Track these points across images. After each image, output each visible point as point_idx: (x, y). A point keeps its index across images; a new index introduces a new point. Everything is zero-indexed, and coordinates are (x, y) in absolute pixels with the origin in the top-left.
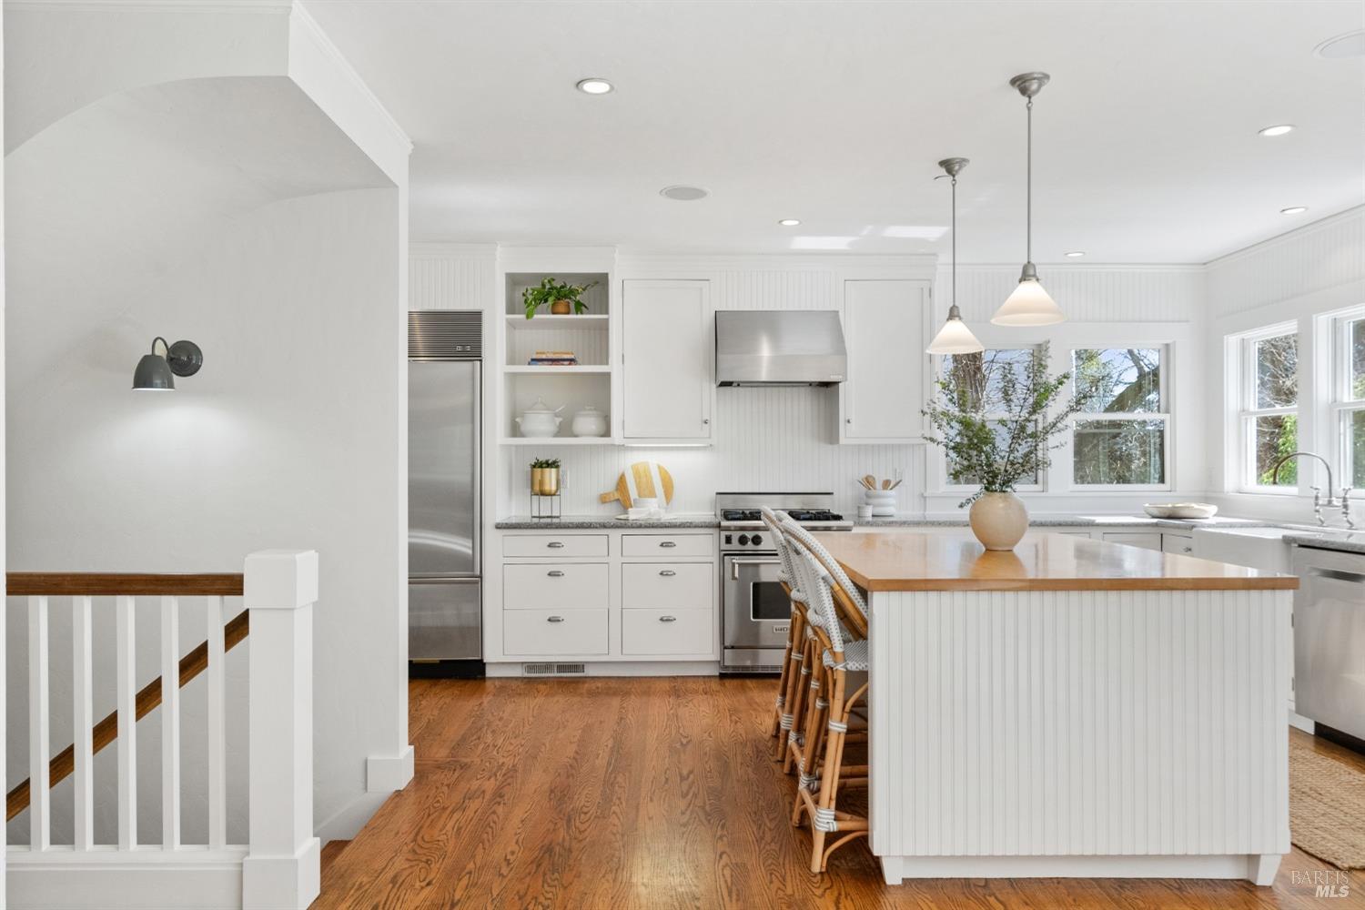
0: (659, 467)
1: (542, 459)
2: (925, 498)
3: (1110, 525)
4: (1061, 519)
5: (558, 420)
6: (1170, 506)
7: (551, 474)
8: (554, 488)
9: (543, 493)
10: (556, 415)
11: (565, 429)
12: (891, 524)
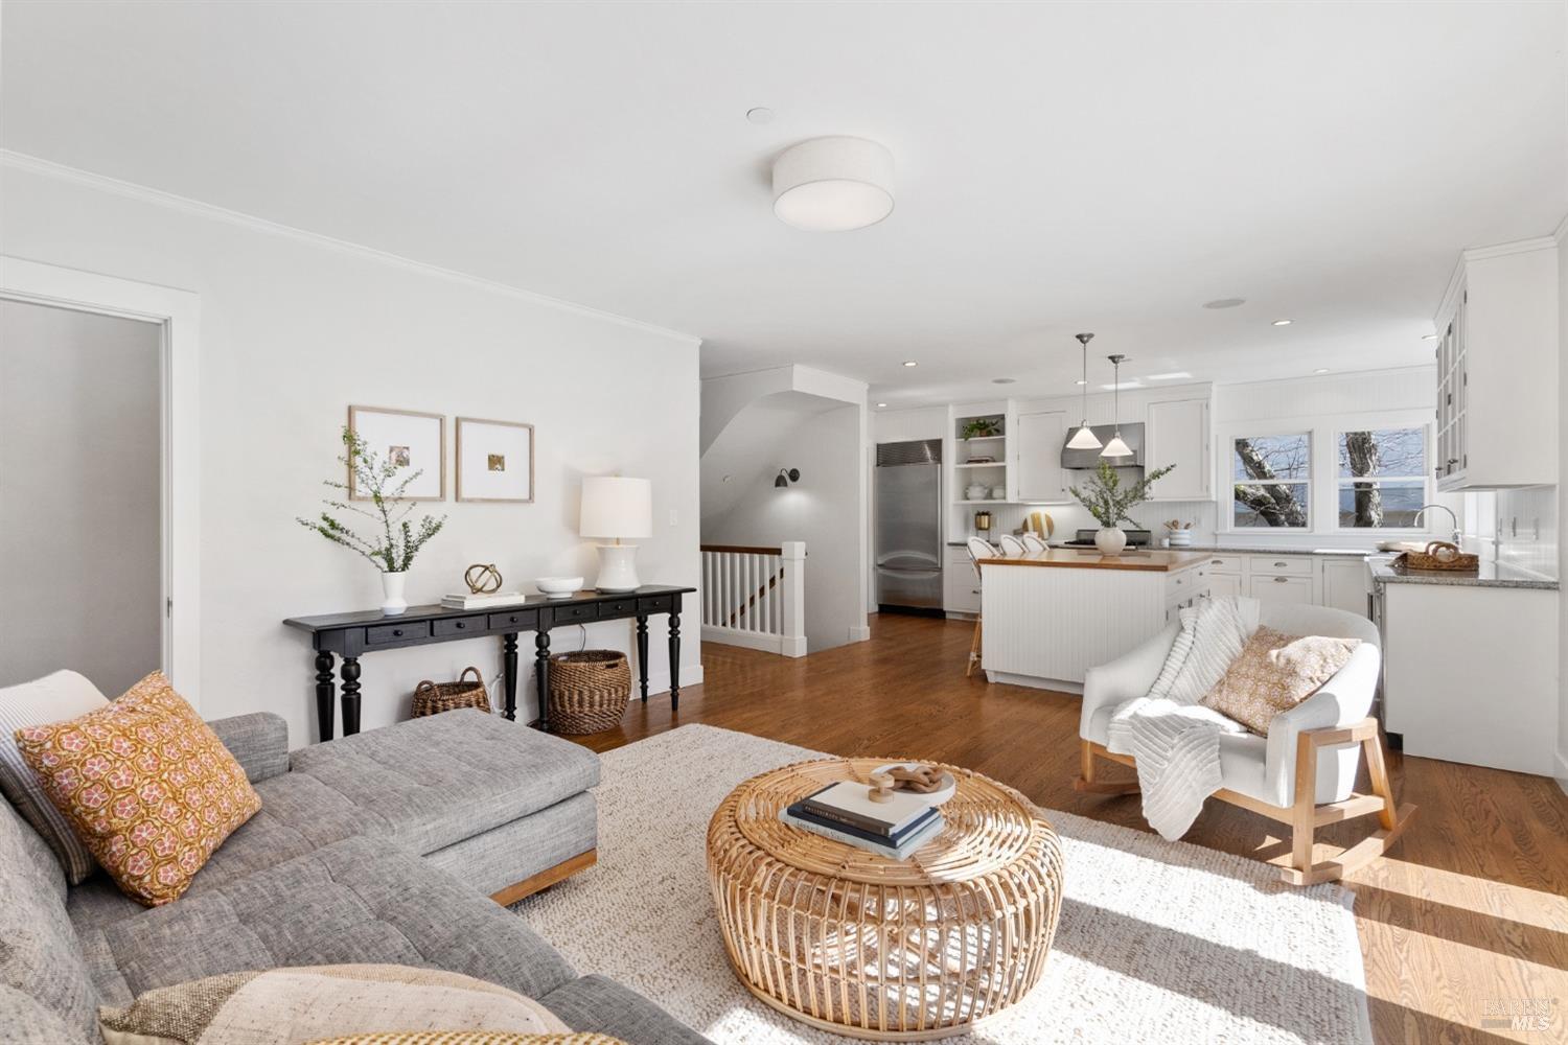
0: (1046, 516)
1: (981, 511)
2: (1216, 535)
3: (1325, 554)
4: (1287, 549)
5: (986, 491)
6: (1382, 542)
7: (985, 519)
8: (986, 526)
9: (981, 529)
10: (986, 488)
11: (990, 496)
12: (1180, 550)
